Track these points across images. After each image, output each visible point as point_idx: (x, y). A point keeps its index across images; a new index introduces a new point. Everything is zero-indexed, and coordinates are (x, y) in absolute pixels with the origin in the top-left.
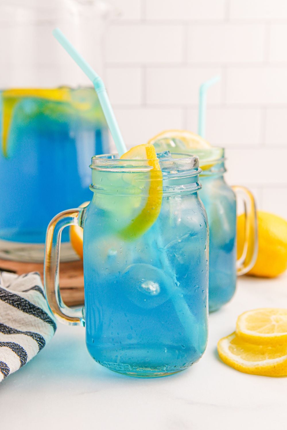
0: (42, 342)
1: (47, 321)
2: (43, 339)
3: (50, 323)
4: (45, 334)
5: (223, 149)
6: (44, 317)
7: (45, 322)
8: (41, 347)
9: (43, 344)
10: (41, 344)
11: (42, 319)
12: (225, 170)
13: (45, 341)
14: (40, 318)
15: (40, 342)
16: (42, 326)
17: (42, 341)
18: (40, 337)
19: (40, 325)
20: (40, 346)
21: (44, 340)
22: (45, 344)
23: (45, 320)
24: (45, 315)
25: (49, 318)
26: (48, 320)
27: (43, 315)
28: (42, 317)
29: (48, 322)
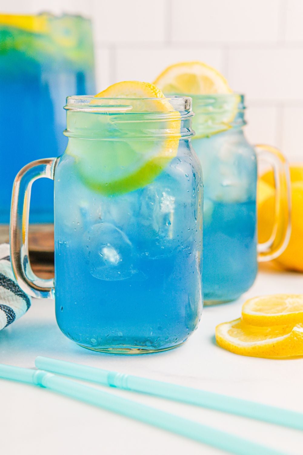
0: (11, 315)
1: (18, 295)
2: (12, 311)
3: (22, 297)
4: (16, 307)
5: (242, 97)
6: (15, 290)
7: (17, 295)
8: (9, 320)
9: (13, 318)
10: (10, 316)
11: (13, 291)
12: (245, 123)
13: (16, 314)
14: (11, 291)
15: (10, 314)
16: (13, 299)
17: (11, 313)
18: (10, 309)
19: (10, 298)
20: (9, 318)
21: (14, 314)
22: (15, 318)
23: (17, 293)
24: (17, 288)
25: (21, 291)
26: (20, 293)
27: (14, 287)
28: (14, 289)
29: (20, 296)
